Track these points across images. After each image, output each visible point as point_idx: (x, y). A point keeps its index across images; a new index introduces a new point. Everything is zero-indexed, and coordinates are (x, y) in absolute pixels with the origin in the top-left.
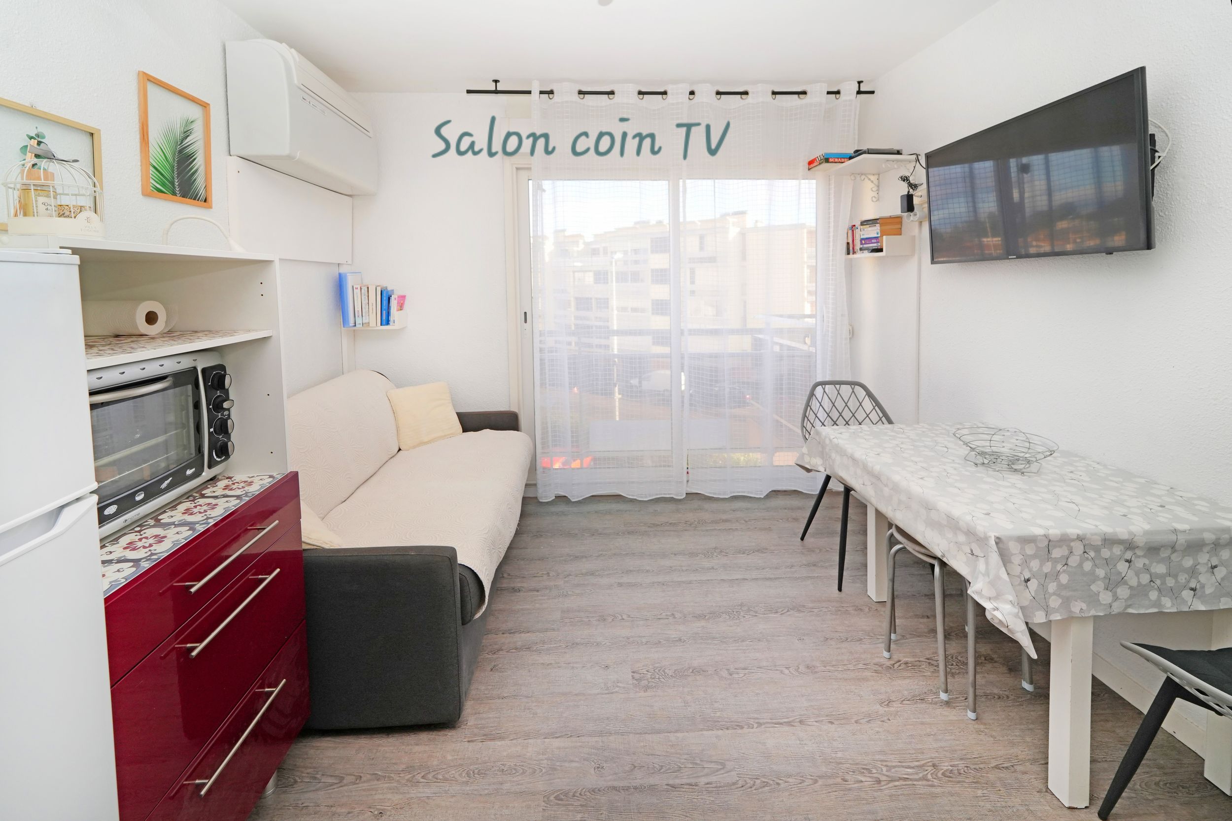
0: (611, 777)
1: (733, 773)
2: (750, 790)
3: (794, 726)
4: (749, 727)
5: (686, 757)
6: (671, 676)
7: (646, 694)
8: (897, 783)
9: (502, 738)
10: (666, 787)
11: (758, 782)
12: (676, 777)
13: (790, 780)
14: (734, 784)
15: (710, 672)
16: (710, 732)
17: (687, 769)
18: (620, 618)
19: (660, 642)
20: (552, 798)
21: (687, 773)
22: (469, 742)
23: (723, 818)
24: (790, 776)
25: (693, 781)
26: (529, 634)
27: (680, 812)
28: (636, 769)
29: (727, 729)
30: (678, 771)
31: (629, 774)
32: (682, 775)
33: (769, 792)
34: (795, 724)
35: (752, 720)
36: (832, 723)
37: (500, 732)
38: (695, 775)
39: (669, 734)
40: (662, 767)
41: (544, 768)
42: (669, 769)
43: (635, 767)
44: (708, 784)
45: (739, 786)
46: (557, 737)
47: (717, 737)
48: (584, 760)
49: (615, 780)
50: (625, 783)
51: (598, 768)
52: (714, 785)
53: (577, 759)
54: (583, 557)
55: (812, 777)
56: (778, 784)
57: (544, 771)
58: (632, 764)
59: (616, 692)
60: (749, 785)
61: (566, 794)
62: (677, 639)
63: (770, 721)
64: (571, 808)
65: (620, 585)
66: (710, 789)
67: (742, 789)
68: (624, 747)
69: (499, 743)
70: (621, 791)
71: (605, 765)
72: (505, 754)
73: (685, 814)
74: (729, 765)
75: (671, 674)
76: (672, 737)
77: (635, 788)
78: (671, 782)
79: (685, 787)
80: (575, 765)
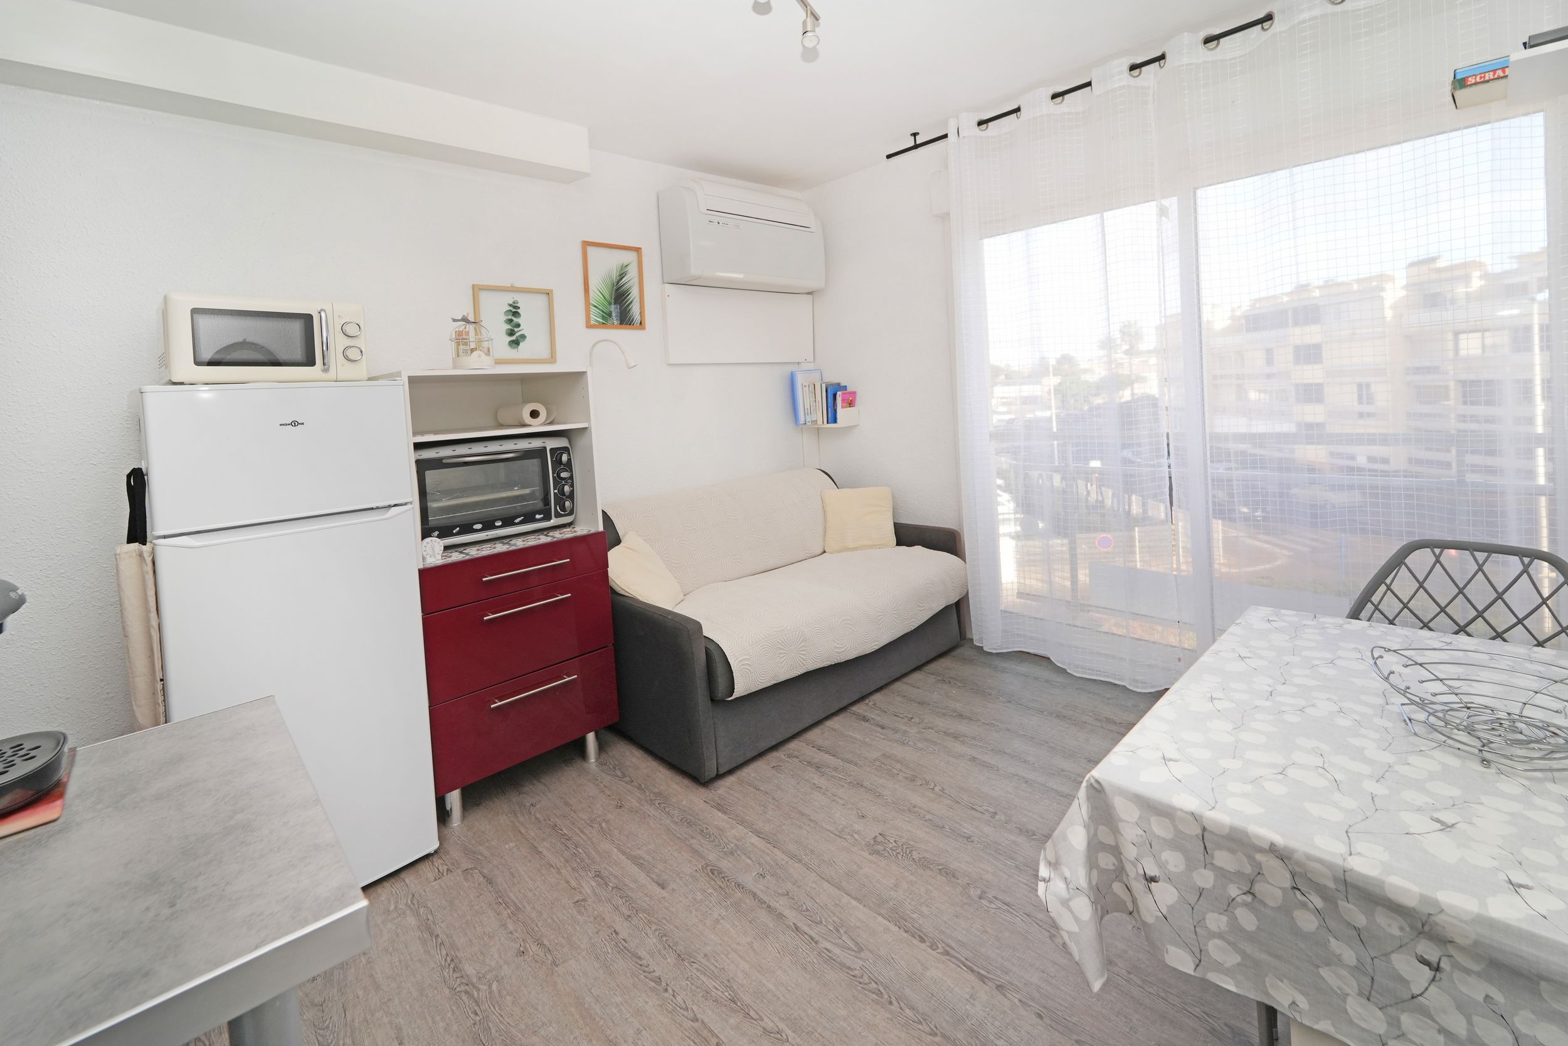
0: (762, 887)
1: (861, 962)
2: (858, 984)
3: (984, 983)
4: (931, 947)
5: (835, 919)
6: (913, 859)
7: (869, 857)
9: (724, 812)
10: (791, 924)
11: (874, 985)
12: (809, 926)
13: (907, 1011)
14: (849, 968)
15: (959, 881)
16: (885, 921)
17: (825, 928)
18: (932, 787)
19: (943, 827)
20: (709, 868)
21: (821, 931)
22: (704, 801)
23: (805, 978)
24: (912, 1008)
25: (817, 938)
26: (833, 757)
27: (778, 946)
28: (787, 897)
29: (906, 931)
30: (817, 923)
31: (777, 895)
32: (816, 928)
33: (873, 1000)
34: (990, 984)
35: (943, 945)
36: (1040, 1016)
37: (729, 809)
38: (825, 936)
39: (845, 896)
40: (808, 910)
41: (728, 848)
42: (812, 917)
43: (787, 895)
44: (827, 950)
45: (852, 973)
46: (759, 837)
47: (887, 929)
48: (759, 863)
49: (762, 891)
50: (766, 898)
51: (761, 875)
52: (830, 955)
53: (754, 859)
54: (967, 718)
55: (935, 1029)
56: (891, 1003)
57: (725, 850)
58: (788, 892)
59: (845, 839)
60: (861, 980)
61: (720, 873)
63: (963, 959)
64: (712, 883)
65: (973, 759)
66: (823, 954)
67: (853, 978)
68: (798, 877)
69: (720, 814)
70: (757, 901)
71: (769, 877)
72: (716, 823)
73: (780, 951)
74: (865, 954)
75: (914, 857)
76: (846, 899)
77: (769, 907)
78: (799, 925)
79: (806, 936)
80: (748, 861)
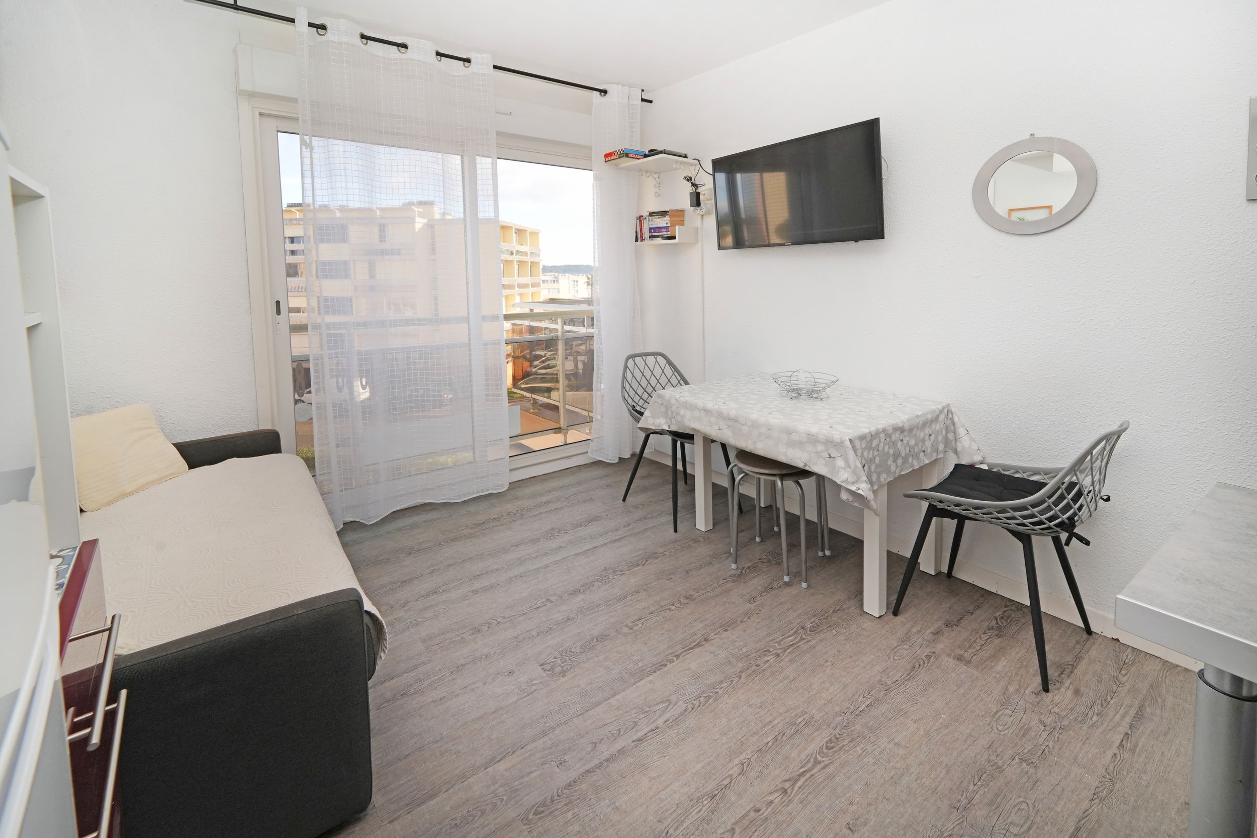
0: (578, 765)
1: (680, 703)
2: (699, 708)
3: (702, 645)
4: (670, 663)
5: (634, 711)
6: (580, 652)
7: (566, 678)
8: (789, 650)
9: (433, 796)
10: (633, 744)
11: (702, 699)
12: (637, 731)
13: (723, 685)
14: (685, 711)
15: (612, 635)
16: (642, 682)
17: (642, 720)
18: (496, 623)
19: (551, 628)
20: (531, 816)
21: (644, 724)
22: (390, 822)
23: (693, 741)
24: (721, 682)
25: (653, 726)
27: (658, 756)
28: (597, 745)
29: (655, 672)
30: (635, 725)
31: (593, 752)
32: (640, 727)
33: (714, 702)
34: (703, 643)
35: (670, 656)
36: (726, 630)
37: (426, 792)
38: (652, 721)
39: (609, 701)
40: (619, 730)
41: (504, 795)
42: (627, 728)
43: (596, 743)
44: (665, 722)
45: (689, 710)
46: (499, 761)
47: (650, 682)
48: (542, 765)
49: (584, 765)
50: (596, 762)
51: (561, 763)
52: (671, 720)
53: (534, 769)
54: (411, 580)
55: (736, 675)
56: (717, 693)
57: (505, 798)
58: (592, 743)
59: (535, 690)
60: (697, 705)
61: (544, 804)
62: (566, 619)
63: (683, 650)
64: (557, 813)
65: (475, 592)
66: (670, 725)
67: (694, 710)
68: (574, 733)
69: (432, 802)
70: (596, 770)
71: (566, 758)
72: (448, 808)
73: (662, 755)
74: (673, 698)
75: (579, 651)
76: (613, 701)
77: (607, 760)
78: (635, 738)
79: (649, 734)
80: (535, 774)
